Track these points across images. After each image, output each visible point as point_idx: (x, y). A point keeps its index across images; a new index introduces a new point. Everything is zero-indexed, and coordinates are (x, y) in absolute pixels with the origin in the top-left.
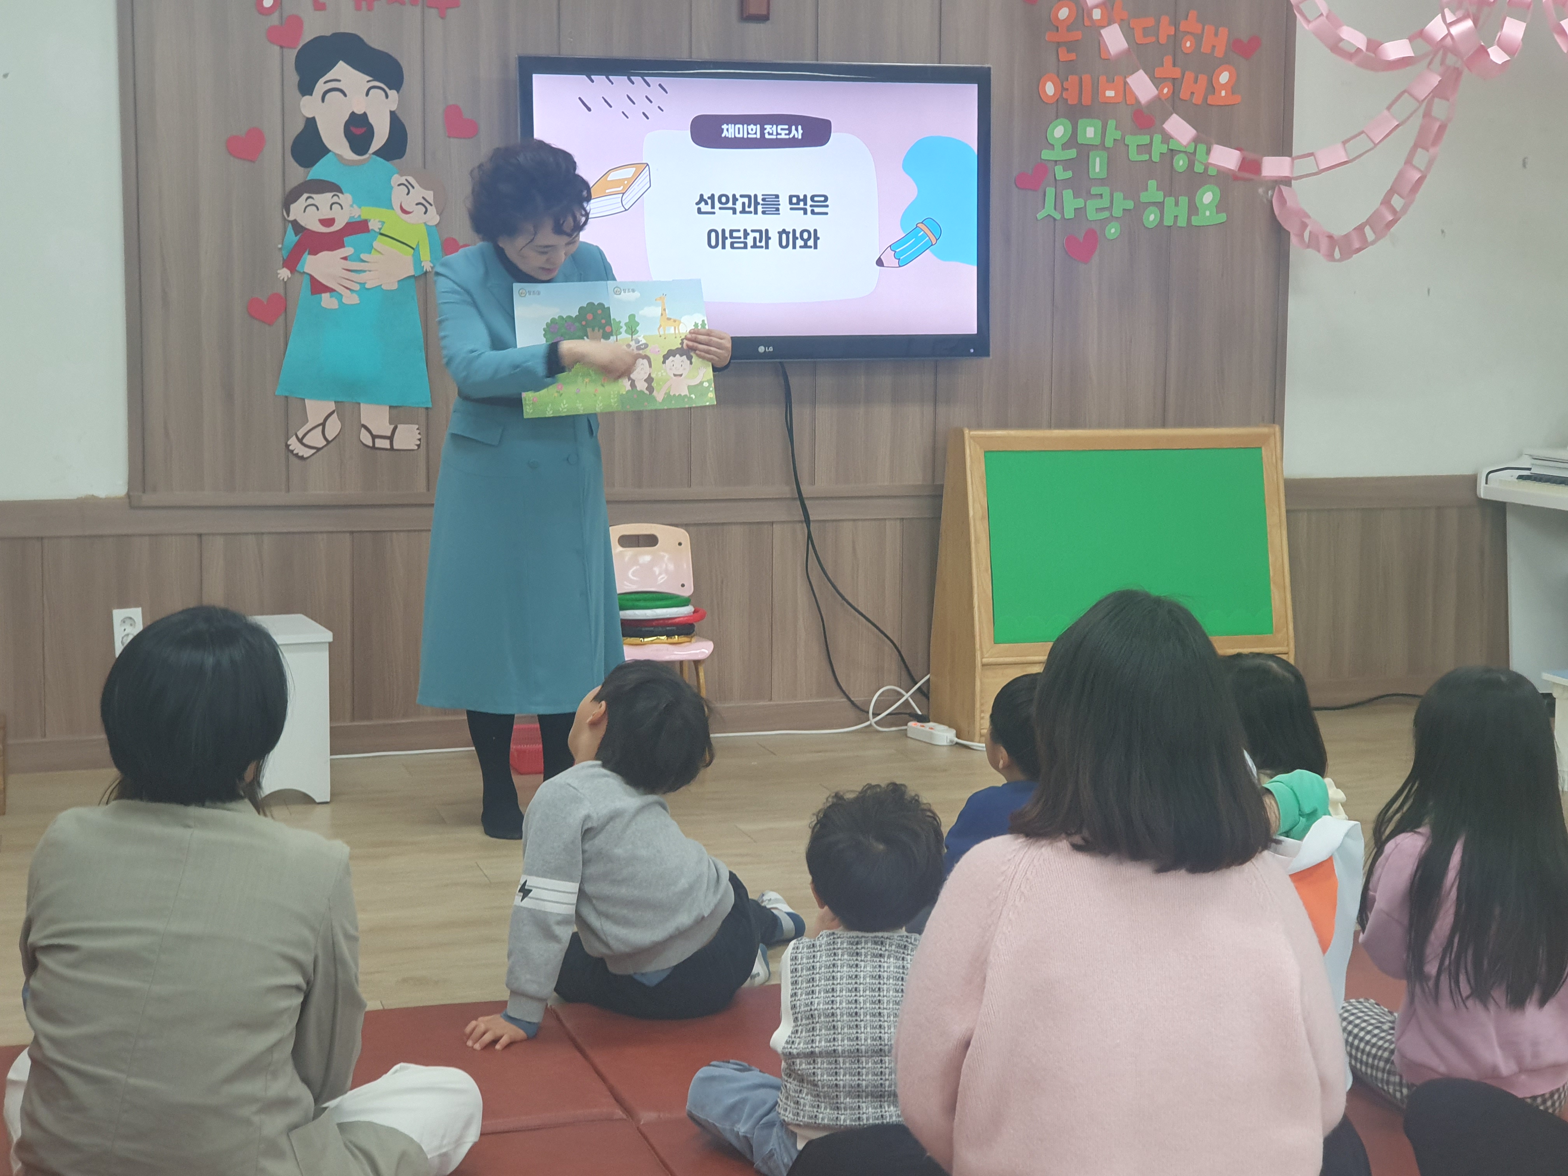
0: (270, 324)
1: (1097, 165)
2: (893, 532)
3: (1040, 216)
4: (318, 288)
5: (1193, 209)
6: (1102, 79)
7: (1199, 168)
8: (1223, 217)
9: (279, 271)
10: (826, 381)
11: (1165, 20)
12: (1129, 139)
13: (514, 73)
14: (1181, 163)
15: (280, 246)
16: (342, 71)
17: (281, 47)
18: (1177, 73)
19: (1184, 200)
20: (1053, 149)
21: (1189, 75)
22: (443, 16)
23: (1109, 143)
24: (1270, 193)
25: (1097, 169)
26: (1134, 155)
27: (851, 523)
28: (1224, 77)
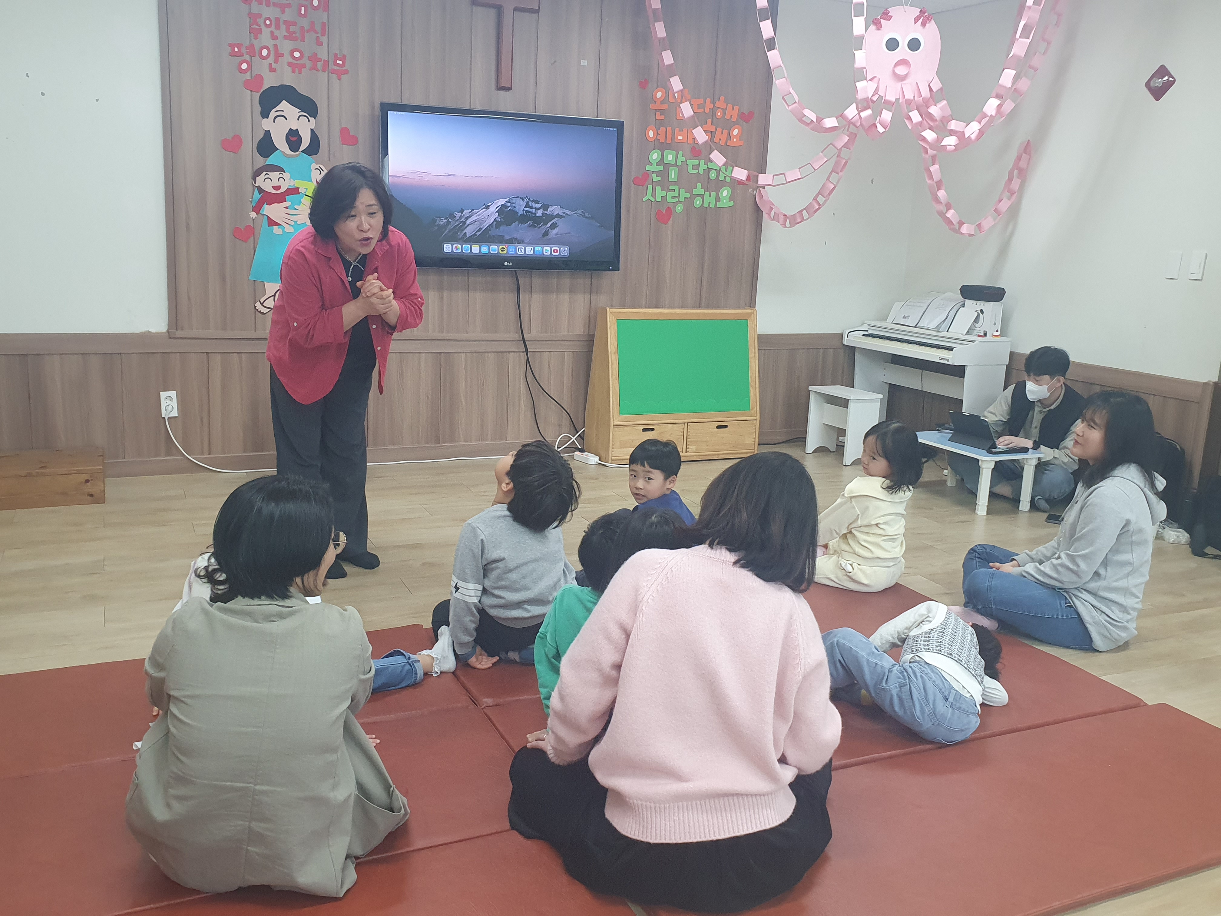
0: (246, 241)
1: (673, 175)
2: (568, 358)
3: (644, 199)
4: (272, 223)
5: (718, 199)
6: (677, 129)
7: (721, 178)
8: (732, 203)
9: (250, 213)
10: (537, 281)
11: (708, 100)
12: (689, 162)
13: (378, 112)
14: (713, 175)
15: (251, 200)
16: (284, 105)
17: (251, 91)
18: (713, 128)
19: (714, 194)
20: (652, 165)
21: (719, 130)
22: (339, 79)
23: (679, 164)
24: (755, 192)
25: (673, 177)
26: (691, 170)
27: (548, 353)
28: (736, 132)
